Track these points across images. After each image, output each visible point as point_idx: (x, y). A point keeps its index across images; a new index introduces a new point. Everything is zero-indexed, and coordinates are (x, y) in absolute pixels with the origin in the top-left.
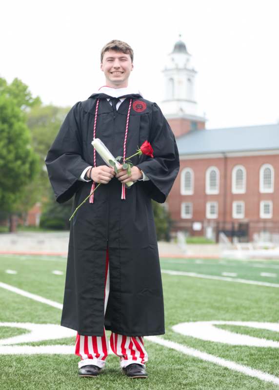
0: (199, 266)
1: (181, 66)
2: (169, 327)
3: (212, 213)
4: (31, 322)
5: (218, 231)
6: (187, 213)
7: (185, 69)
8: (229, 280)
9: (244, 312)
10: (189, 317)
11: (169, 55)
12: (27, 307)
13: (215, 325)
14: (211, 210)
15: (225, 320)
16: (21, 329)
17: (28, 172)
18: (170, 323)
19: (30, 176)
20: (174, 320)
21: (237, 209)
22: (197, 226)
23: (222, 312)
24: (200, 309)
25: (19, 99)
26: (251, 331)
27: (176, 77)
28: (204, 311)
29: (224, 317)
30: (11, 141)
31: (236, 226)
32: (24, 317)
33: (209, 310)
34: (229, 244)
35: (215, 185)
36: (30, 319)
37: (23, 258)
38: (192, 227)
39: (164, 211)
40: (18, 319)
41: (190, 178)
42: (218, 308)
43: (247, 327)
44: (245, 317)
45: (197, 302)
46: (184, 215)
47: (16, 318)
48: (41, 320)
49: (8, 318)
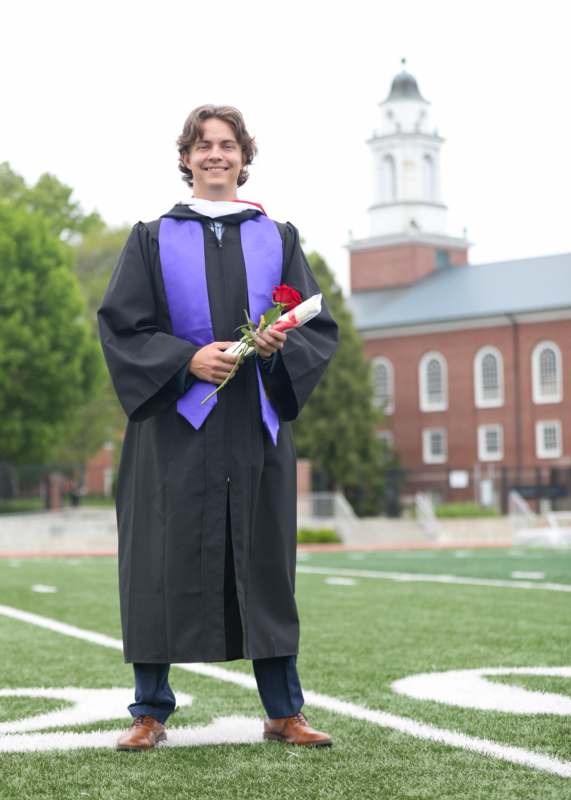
0: (463, 562)
1: (408, 127)
2: (386, 685)
3: (491, 448)
4: (77, 685)
5: (504, 489)
6: (436, 451)
7: (417, 133)
8: (527, 586)
9: (555, 647)
10: (430, 663)
11: (381, 104)
12: (71, 658)
13: (489, 677)
14: (488, 442)
15: (511, 665)
16: (53, 699)
17: (80, 377)
18: (388, 677)
19: (86, 385)
20: (399, 669)
21: (546, 438)
22: (459, 479)
23: (506, 650)
24: (457, 646)
25: (56, 216)
26: (567, 685)
27: (399, 154)
28: (466, 650)
29: (508, 659)
30: (41, 310)
31: (546, 474)
32: (64, 676)
33: (476, 647)
34: (531, 517)
35: (495, 387)
36: (74, 681)
37: (74, 562)
38: (447, 482)
39: (385, 449)
40: (51, 680)
41: (439, 374)
42: (497, 643)
43: (561, 678)
44: (557, 657)
45: (451, 633)
46: (429, 457)
47: (44, 679)
48: (99, 682)
49: (28, 679)
